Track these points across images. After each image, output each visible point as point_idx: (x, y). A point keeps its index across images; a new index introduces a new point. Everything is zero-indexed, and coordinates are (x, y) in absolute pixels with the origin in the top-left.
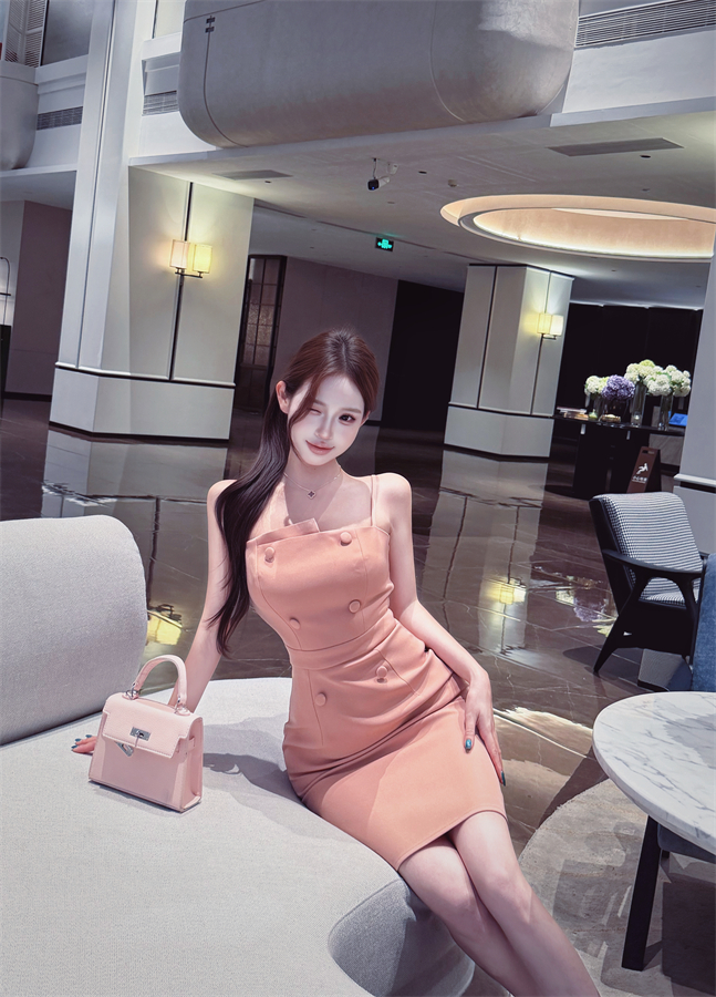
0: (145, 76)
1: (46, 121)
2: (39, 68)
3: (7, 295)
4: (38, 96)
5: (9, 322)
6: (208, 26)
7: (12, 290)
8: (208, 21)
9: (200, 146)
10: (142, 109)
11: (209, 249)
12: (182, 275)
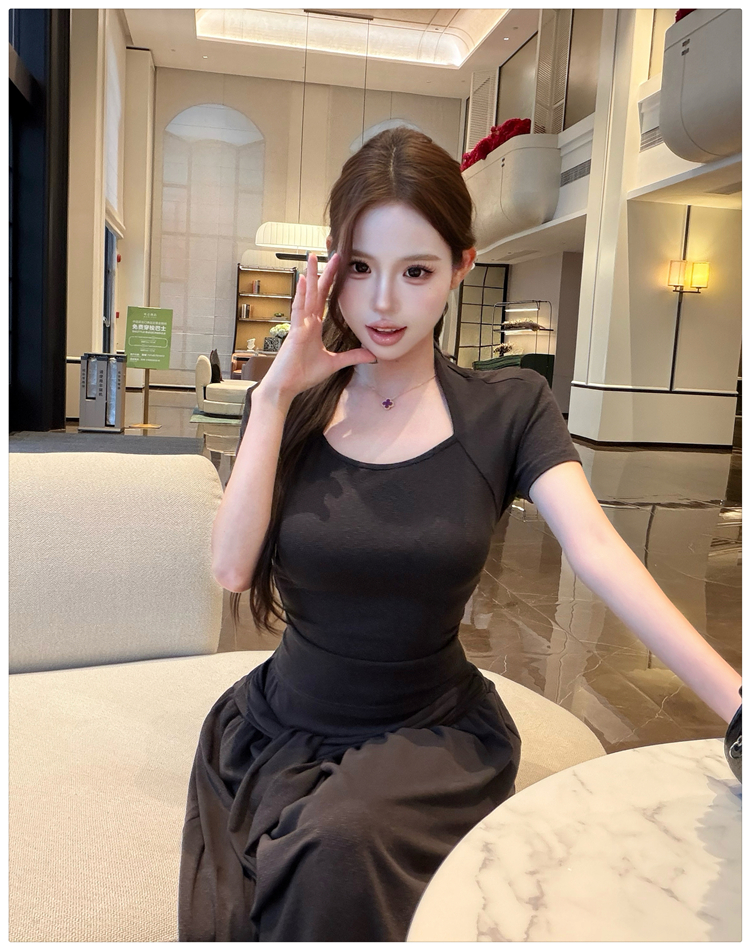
0: (642, 116)
1: (567, 178)
2: (562, 135)
3: (550, 330)
4: (561, 158)
5: (553, 352)
6: (684, 49)
7: (554, 326)
8: (684, 44)
9: (685, 167)
10: (640, 146)
11: (707, 266)
12: (681, 292)
